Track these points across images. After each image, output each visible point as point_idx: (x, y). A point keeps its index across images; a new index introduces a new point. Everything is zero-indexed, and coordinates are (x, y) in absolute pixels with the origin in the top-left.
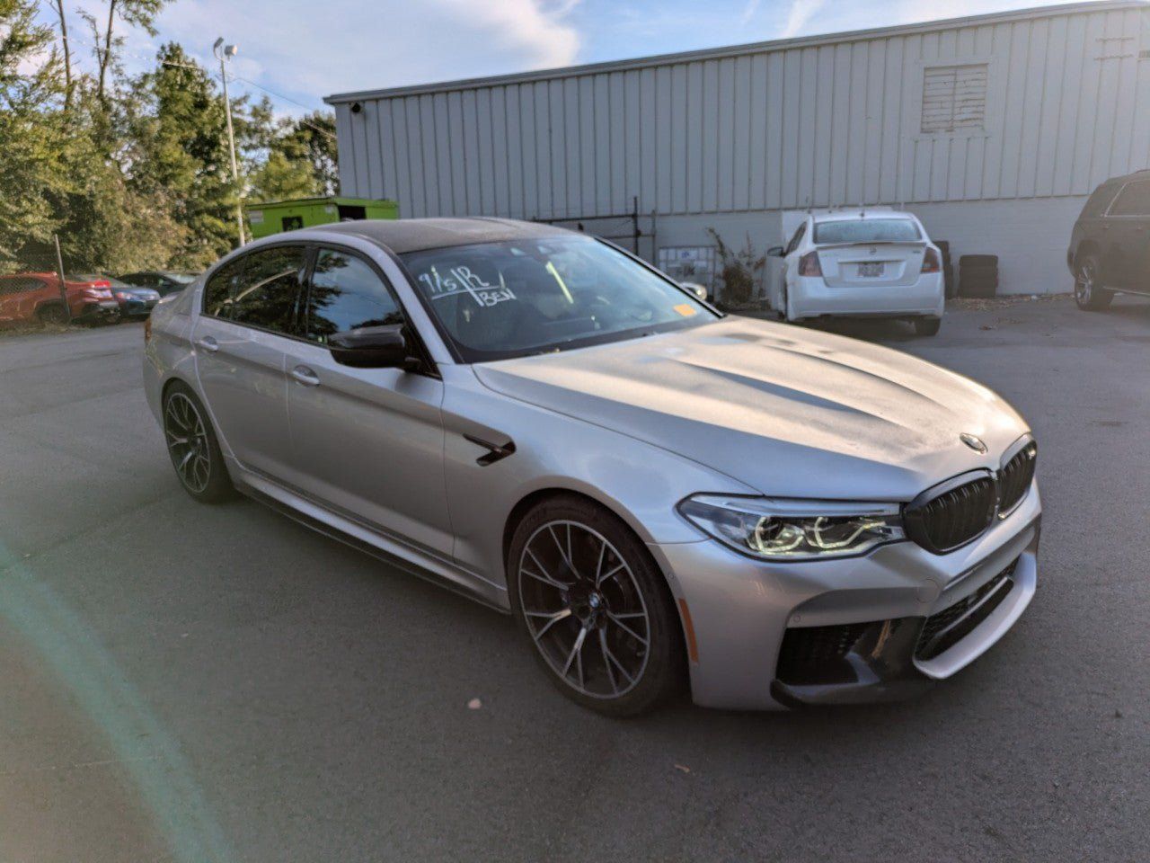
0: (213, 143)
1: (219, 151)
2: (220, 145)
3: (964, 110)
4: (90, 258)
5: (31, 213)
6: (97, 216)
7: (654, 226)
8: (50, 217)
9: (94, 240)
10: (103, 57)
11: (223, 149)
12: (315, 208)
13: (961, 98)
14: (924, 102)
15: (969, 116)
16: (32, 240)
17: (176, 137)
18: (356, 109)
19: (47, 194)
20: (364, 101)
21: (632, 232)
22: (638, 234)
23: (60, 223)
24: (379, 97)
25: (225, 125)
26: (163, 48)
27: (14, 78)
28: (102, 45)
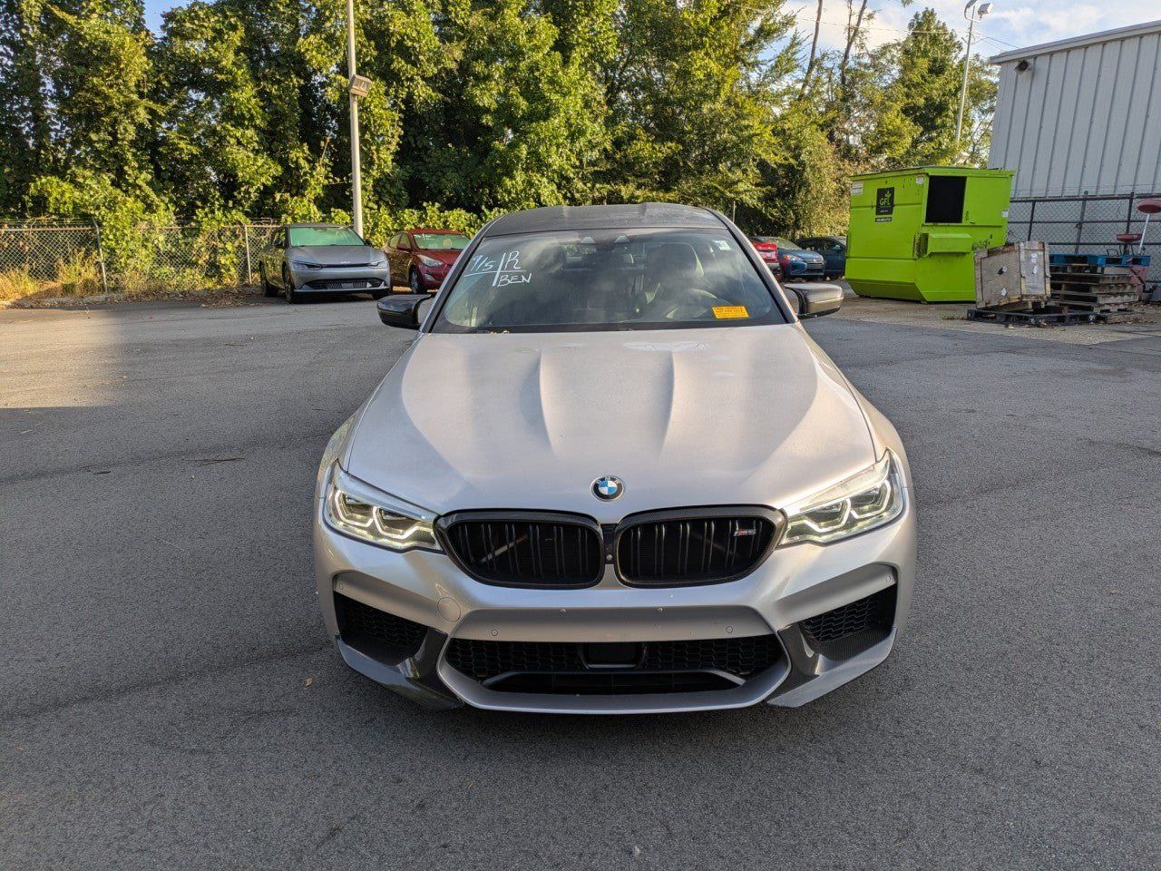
0: (941, 109)
1: (947, 116)
2: (948, 109)
4: (790, 222)
5: (741, 181)
6: (805, 184)
8: (757, 185)
9: (796, 205)
10: (852, 34)
11: (951, 114)
12: (907, 179)
16: (741, 205)
17: (898, 106)
18: (1023, 66)
19: (762, 165)
20: (1035, 57)
23: (764, 189)
24: (1051, 51)
25: (959, 89)
26: (916, 16)
27: (756, 64)
28: (854, 20)
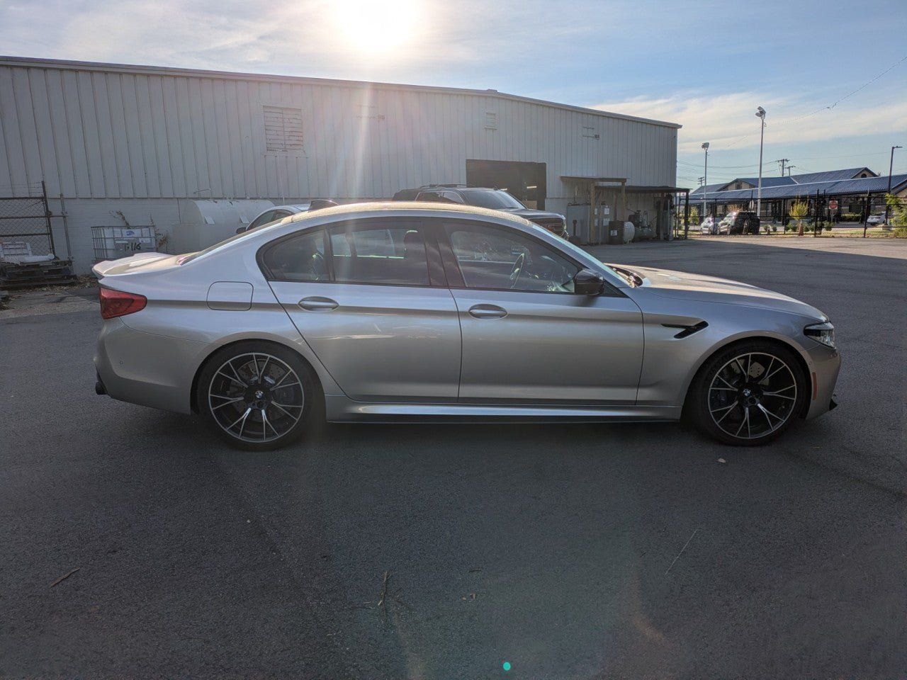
3: (291, 138)
7: (63, 208)
13: (289, 129)
14: (266, 130)
15: (294, 142)
21: (43, 214)
22: (48, 215)
